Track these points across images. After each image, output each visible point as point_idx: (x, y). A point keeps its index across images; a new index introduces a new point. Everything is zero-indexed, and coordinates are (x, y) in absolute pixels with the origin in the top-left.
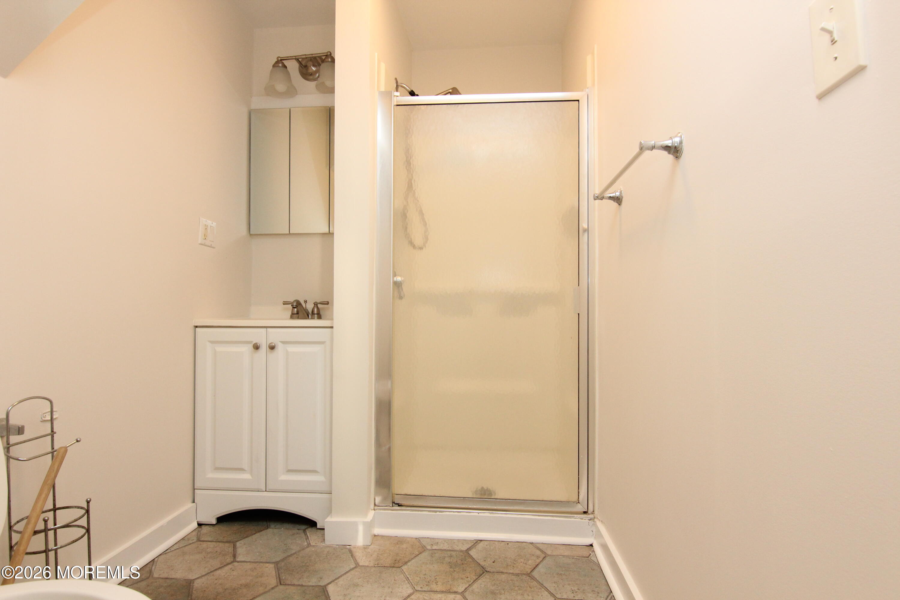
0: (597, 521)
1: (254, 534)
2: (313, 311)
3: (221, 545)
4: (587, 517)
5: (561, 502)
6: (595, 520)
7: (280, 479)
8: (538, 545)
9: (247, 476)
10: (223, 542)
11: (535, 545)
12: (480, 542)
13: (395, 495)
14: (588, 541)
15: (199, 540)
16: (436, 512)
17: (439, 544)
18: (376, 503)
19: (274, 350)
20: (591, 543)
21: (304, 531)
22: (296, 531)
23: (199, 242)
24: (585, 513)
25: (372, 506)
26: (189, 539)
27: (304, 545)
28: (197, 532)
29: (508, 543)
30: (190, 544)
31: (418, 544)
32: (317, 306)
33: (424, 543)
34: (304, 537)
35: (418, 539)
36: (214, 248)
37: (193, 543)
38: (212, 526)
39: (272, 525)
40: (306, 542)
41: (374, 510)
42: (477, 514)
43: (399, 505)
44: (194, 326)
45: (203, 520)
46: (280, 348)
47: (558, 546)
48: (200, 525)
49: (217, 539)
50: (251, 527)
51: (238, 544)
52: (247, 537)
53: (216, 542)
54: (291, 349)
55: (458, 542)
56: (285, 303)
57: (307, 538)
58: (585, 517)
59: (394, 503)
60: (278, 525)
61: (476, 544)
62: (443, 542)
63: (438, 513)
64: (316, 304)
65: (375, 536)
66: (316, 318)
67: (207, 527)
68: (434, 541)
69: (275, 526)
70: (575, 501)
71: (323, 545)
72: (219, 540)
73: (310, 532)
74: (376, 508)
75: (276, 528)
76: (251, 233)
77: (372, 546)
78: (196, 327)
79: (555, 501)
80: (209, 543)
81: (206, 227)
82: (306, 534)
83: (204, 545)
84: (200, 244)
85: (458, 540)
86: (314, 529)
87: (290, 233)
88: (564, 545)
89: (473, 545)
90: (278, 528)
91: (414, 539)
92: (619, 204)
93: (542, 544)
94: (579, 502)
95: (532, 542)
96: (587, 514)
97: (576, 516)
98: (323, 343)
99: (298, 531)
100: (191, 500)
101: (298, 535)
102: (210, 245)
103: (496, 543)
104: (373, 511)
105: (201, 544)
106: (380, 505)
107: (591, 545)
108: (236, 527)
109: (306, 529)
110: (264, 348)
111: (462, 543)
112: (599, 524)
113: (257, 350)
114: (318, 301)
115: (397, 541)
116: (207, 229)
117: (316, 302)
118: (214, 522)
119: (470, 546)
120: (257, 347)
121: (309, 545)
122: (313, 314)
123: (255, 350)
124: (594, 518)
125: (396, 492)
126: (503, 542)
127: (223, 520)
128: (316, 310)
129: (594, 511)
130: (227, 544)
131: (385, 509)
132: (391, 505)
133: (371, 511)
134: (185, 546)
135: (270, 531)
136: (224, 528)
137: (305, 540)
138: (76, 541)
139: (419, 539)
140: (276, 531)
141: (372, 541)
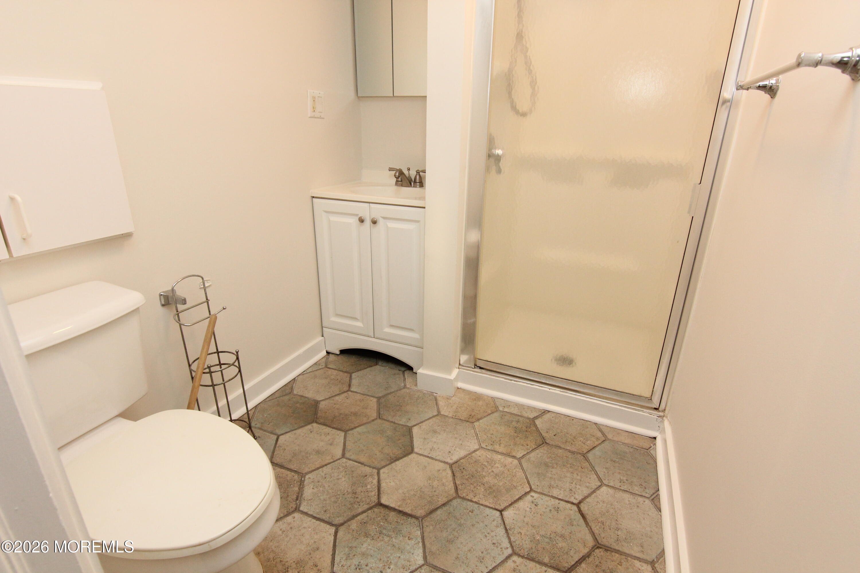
0: (665, 420)
1: (366, 368)
2: (415, 179)
3: (341, 373)
4: (656, 414)
5: (633, 395)
6: (664, 418)
7: (384, 330)
8: (601, 427)
9: (359, 324)
10: (342, 371)
11: (599, 426)
12: (548, 413)
13: (477, 360)
14: (652, 434)
15: (326, 367)
16: (511, 380)
17: (510, 407)
18: (461, 363)
19: (376, 224)
20: (655, 436)
21: (404, 372)
22: (397, 371)
23: (309, 116)
24: (656, 409)
25: (457, 365)
26: (319, 364)
27: (402, 386)
28: (326, 358)
29: (573, 419)
30: (320, 369)
31: (492, 403)
32: (419, 174)
33: (498, 404)
34: (403, 378)
35: (493, 399)
36: (323, 118)
37: (322, 368)
38: (336, 355)
39: (380, 363)
40: (403, 383)
41: (459, 368)
42: (548, 390)
43: (481, 368)
44: (311, 196)
45: (330, 350)
46: (381, 222)
47: (621, 431)
48: (328, 353)
49: (339, 368)
50: (364, 362)
51: (354, 375)
52: (361, 370)
53: (338, 370)
54: (391, 225)
55: (528, 408)
56: (391, 169)
57: (405, 380)
58: (655, 414)
59: (476, 365)
60: (385, 364)
61: (544, 414)
62: (515, 406)
63: (513, 382)
64: (418, 172)
65: (458, 388)
66: (418, 187)
67: (333, 356)
68: (507, 403)
69: (382, 364)
70: (648, 397)
71: (416, 388)
72: (340, 369)
73: (407, 373)
74: (460, 367)
75: (382, 366)
76: (359, 96)
77: (453, 398)
78: (313, 197)
79: (627, 393)
80: (333, 371)
81: (314, 99)
82: (404, 376)
83: (330, 372)
84: (309, 117)
85: (528, 406)
86: (411, 372)
87: (394, 95)
88: (627, 432)
89: (540, 414)
90: (384, 366)
91: (490, 398)
92: (772, 96)
93: (606, 427)
94: (651, 399)
95: (596, 423)
96: (658, 411)
97: (645, 410)
98: (418, 222)
99: (398, 371)
100: (321, 334)
101: (398, 376)
102: (319, 117)
103: (562, 416)
104: (458, 370)
105: (327, 371)
106: (464, 365)
107: (655, 438)
108: (353, 359)
109: (405, 371)
110: (368, 222)
111: (531, 411)
112: (666, 423)
113: (362, 223)
114: (420, 170)
115: (475, 397)
116: (315, 101)
117: (418, 170)
118: (338, 353)
119: (537, 414)
120: (362, 221)
121: (405, 387)
122: (415, 182)
123: (361, 223)
124: (664, 416)
125: (478, 357)
126: (568, 417)
127: (343, 352)
128: (418, 177)
129: (665, 410)
130: (346, 374)
131: (468, 370)
132: (473, 367)
133: (456, 369)
134: (316, 370)
135: (378, 367)
136: (344, 358)
137: (403, 381)
138: (231, 380)
139: (495, 398)
140: (383, 368)
141: (455, 393)
